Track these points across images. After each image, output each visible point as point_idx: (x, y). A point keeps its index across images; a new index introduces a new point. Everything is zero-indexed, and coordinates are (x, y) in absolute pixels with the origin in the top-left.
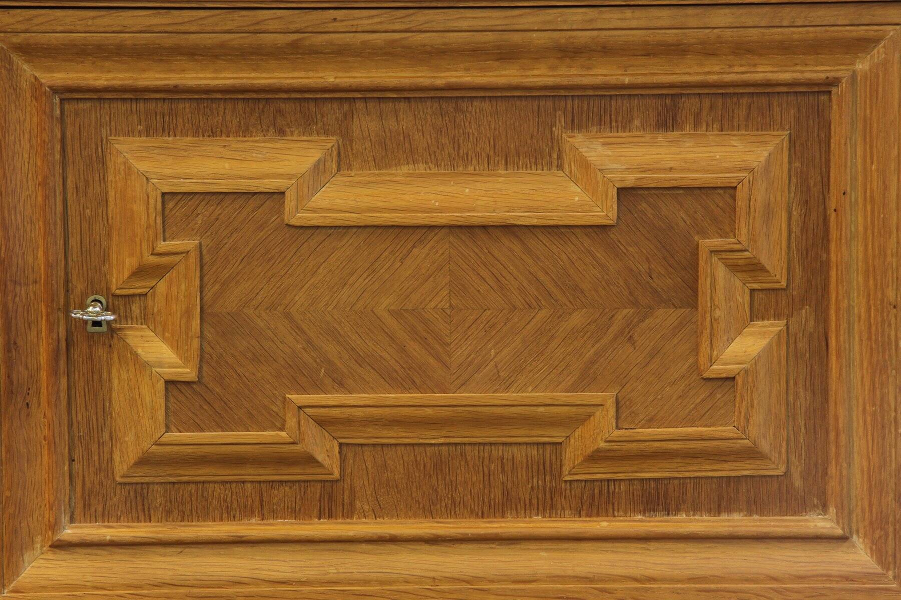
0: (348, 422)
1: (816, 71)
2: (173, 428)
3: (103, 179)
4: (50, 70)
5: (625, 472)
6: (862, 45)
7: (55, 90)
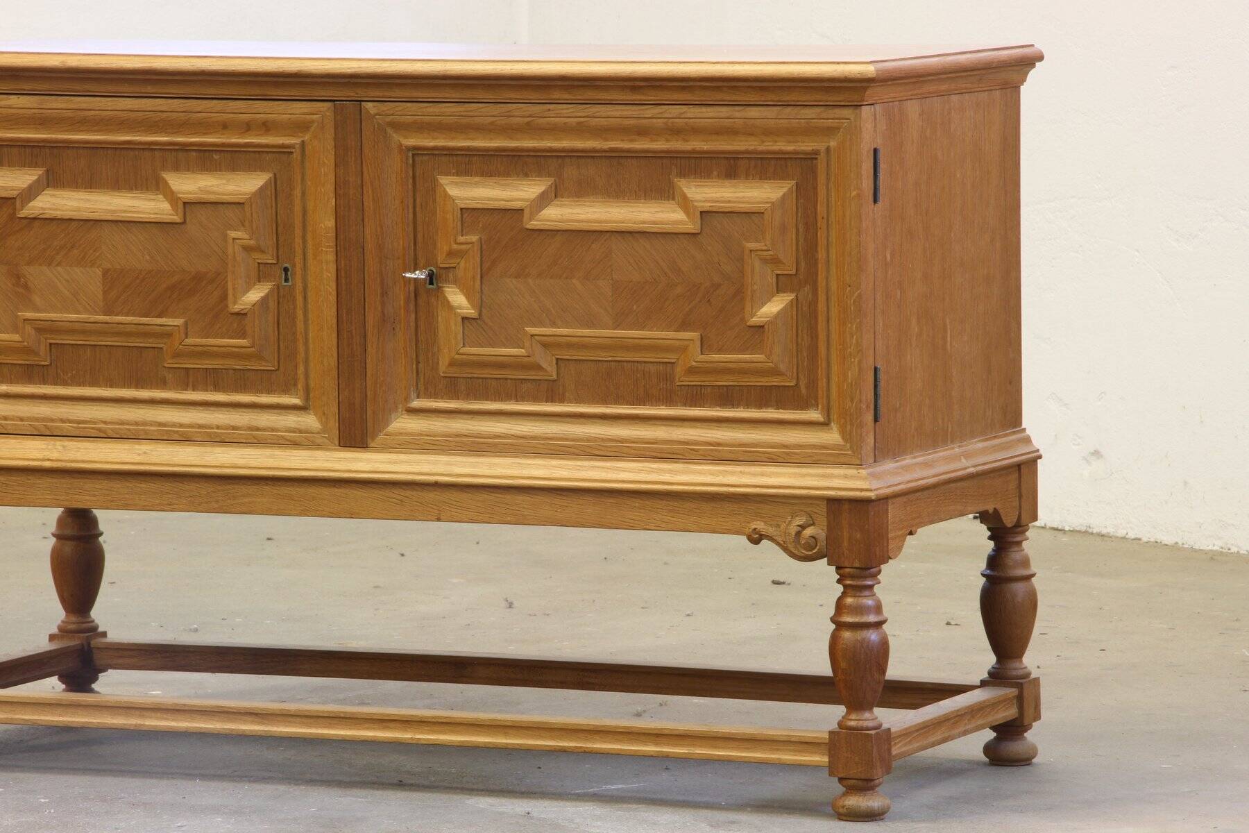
0: (559, 345)
1: (807, 146)
2: (466, 344)
3: (434, 200)
4: (406, 137)
5: (709, 381)
6: (830, 131)
7: (409, 149)
